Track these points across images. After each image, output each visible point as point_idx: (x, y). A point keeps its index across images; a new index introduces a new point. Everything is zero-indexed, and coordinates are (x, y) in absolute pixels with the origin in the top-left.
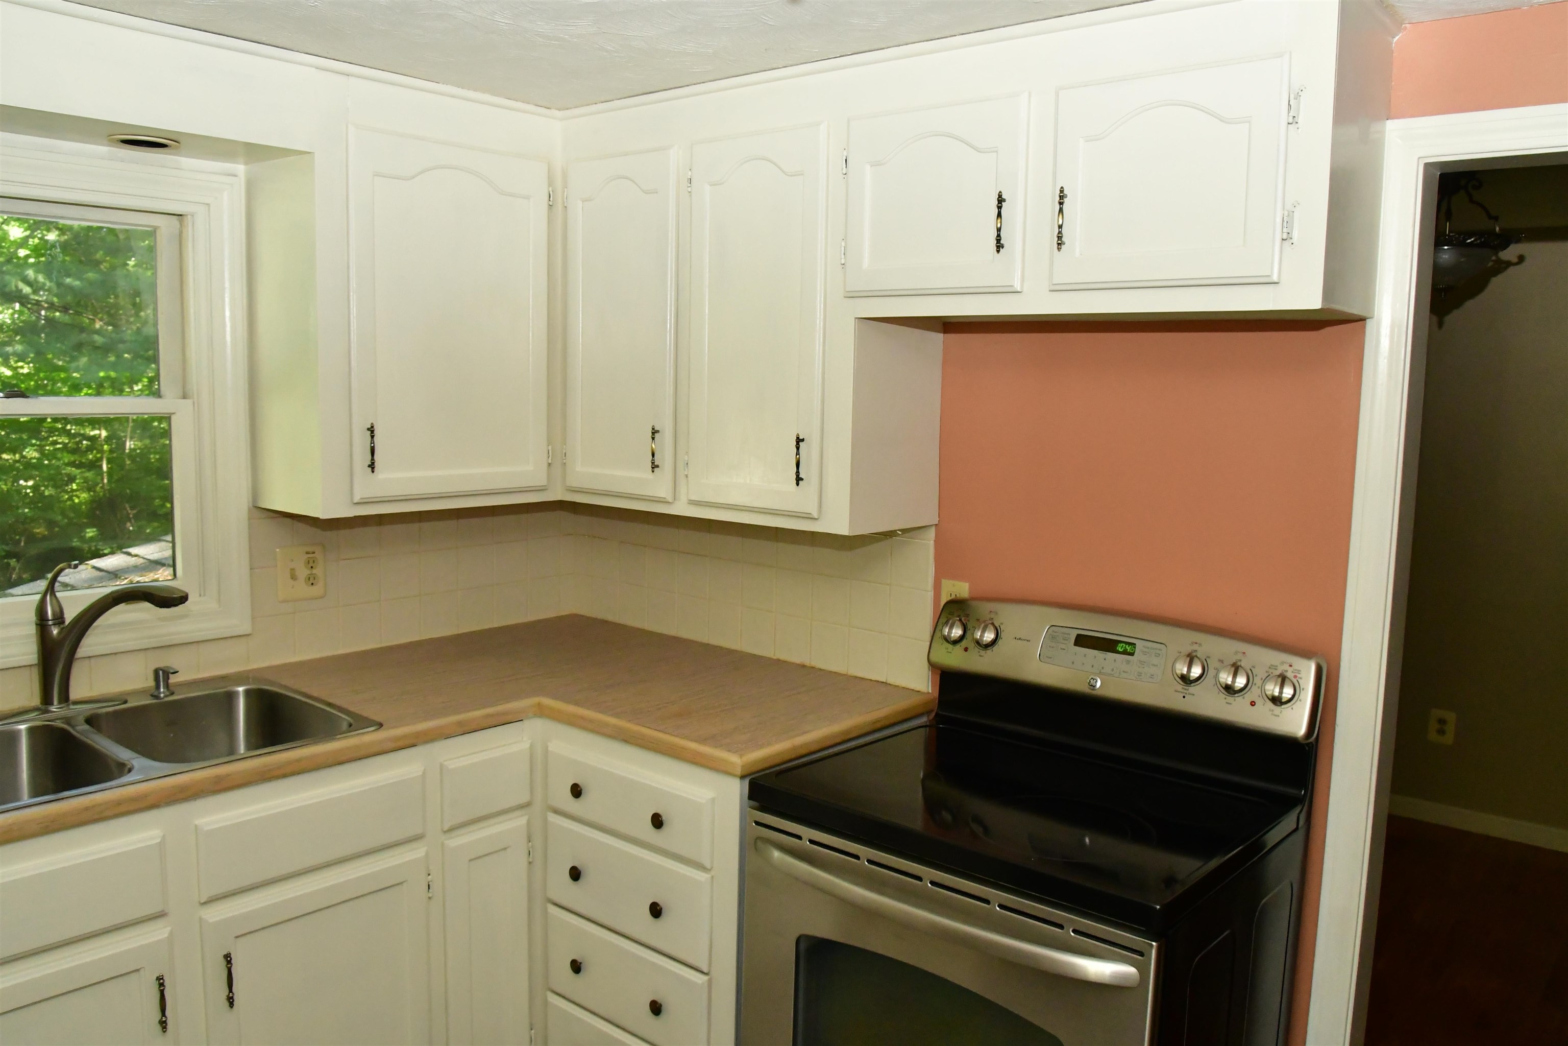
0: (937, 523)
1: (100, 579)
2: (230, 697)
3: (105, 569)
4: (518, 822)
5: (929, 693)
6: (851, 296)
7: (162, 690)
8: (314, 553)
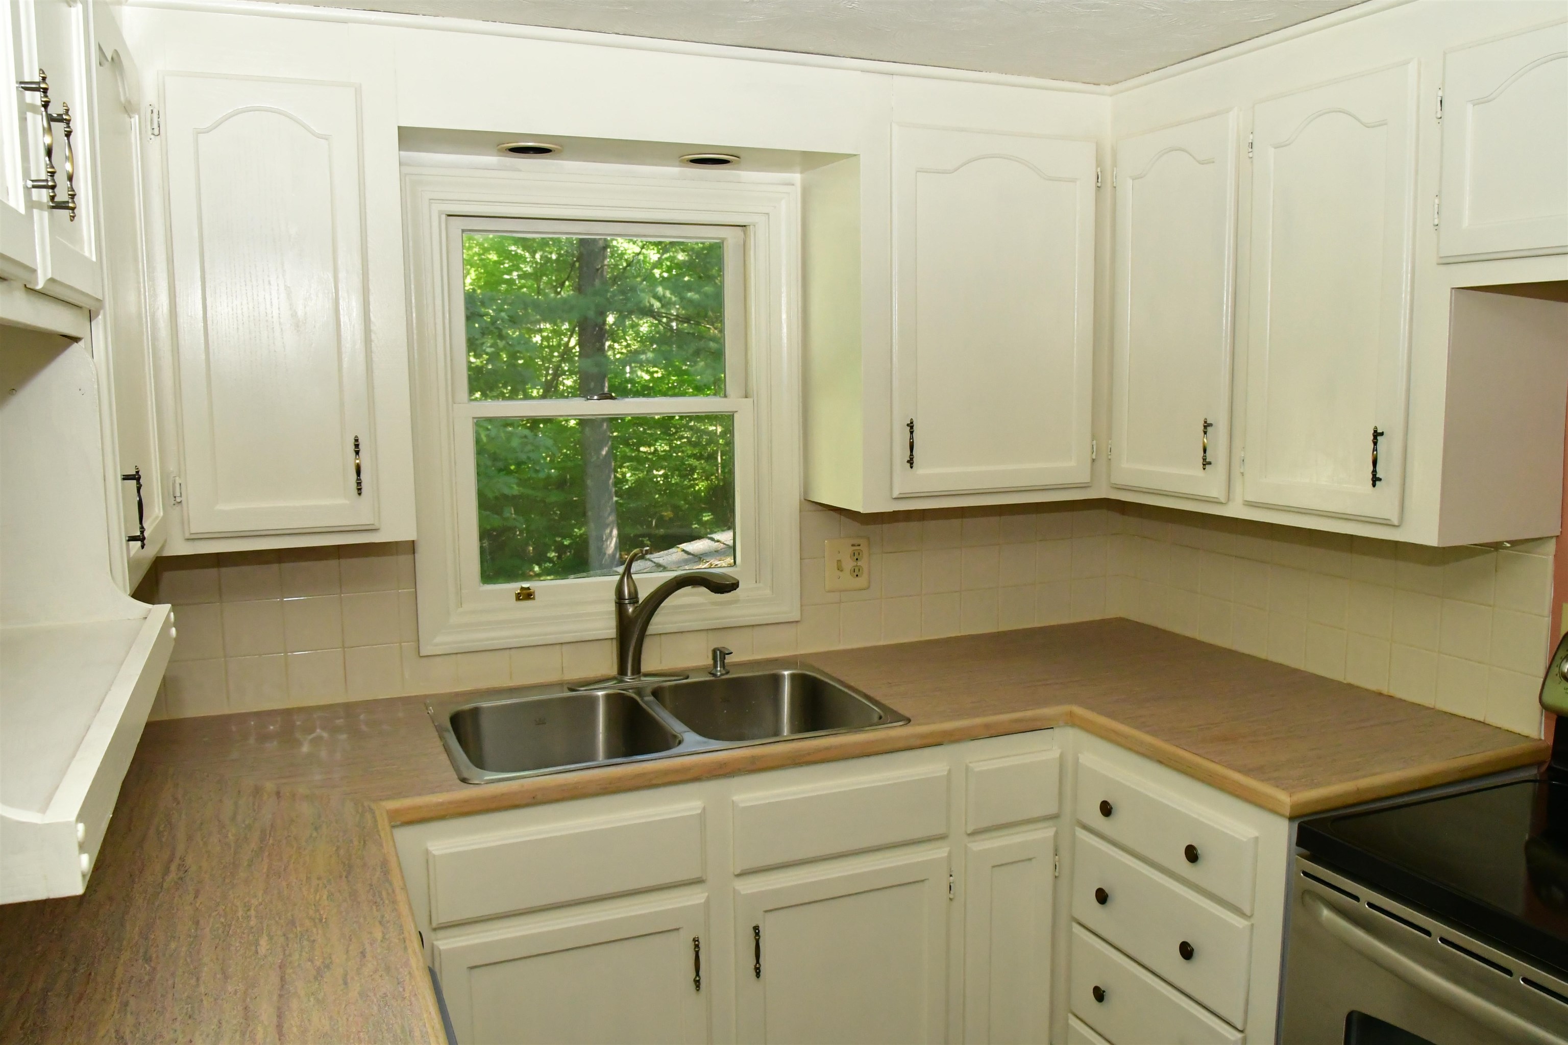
0: (1559, 534)
1: (686, 562)
2: (776, 680)
3: (692, 553)
4: (1045, 833)
5: (1541, 740)
6: (1446, 262)
7: (719, 669)
8: (859, 545)
